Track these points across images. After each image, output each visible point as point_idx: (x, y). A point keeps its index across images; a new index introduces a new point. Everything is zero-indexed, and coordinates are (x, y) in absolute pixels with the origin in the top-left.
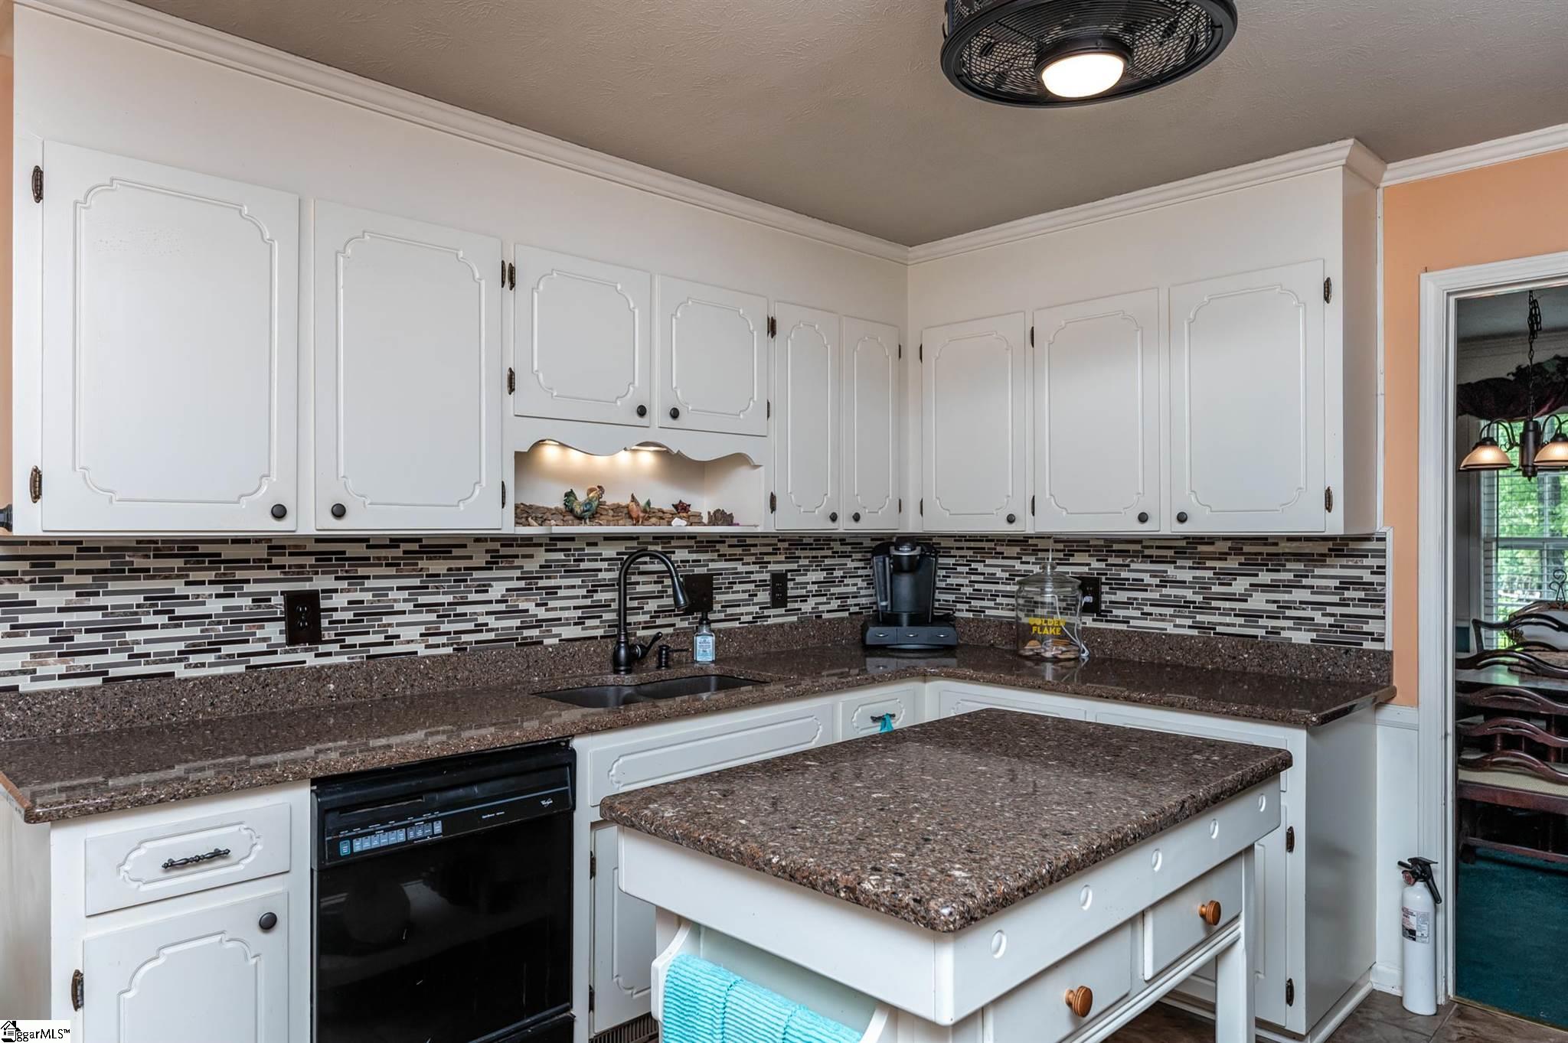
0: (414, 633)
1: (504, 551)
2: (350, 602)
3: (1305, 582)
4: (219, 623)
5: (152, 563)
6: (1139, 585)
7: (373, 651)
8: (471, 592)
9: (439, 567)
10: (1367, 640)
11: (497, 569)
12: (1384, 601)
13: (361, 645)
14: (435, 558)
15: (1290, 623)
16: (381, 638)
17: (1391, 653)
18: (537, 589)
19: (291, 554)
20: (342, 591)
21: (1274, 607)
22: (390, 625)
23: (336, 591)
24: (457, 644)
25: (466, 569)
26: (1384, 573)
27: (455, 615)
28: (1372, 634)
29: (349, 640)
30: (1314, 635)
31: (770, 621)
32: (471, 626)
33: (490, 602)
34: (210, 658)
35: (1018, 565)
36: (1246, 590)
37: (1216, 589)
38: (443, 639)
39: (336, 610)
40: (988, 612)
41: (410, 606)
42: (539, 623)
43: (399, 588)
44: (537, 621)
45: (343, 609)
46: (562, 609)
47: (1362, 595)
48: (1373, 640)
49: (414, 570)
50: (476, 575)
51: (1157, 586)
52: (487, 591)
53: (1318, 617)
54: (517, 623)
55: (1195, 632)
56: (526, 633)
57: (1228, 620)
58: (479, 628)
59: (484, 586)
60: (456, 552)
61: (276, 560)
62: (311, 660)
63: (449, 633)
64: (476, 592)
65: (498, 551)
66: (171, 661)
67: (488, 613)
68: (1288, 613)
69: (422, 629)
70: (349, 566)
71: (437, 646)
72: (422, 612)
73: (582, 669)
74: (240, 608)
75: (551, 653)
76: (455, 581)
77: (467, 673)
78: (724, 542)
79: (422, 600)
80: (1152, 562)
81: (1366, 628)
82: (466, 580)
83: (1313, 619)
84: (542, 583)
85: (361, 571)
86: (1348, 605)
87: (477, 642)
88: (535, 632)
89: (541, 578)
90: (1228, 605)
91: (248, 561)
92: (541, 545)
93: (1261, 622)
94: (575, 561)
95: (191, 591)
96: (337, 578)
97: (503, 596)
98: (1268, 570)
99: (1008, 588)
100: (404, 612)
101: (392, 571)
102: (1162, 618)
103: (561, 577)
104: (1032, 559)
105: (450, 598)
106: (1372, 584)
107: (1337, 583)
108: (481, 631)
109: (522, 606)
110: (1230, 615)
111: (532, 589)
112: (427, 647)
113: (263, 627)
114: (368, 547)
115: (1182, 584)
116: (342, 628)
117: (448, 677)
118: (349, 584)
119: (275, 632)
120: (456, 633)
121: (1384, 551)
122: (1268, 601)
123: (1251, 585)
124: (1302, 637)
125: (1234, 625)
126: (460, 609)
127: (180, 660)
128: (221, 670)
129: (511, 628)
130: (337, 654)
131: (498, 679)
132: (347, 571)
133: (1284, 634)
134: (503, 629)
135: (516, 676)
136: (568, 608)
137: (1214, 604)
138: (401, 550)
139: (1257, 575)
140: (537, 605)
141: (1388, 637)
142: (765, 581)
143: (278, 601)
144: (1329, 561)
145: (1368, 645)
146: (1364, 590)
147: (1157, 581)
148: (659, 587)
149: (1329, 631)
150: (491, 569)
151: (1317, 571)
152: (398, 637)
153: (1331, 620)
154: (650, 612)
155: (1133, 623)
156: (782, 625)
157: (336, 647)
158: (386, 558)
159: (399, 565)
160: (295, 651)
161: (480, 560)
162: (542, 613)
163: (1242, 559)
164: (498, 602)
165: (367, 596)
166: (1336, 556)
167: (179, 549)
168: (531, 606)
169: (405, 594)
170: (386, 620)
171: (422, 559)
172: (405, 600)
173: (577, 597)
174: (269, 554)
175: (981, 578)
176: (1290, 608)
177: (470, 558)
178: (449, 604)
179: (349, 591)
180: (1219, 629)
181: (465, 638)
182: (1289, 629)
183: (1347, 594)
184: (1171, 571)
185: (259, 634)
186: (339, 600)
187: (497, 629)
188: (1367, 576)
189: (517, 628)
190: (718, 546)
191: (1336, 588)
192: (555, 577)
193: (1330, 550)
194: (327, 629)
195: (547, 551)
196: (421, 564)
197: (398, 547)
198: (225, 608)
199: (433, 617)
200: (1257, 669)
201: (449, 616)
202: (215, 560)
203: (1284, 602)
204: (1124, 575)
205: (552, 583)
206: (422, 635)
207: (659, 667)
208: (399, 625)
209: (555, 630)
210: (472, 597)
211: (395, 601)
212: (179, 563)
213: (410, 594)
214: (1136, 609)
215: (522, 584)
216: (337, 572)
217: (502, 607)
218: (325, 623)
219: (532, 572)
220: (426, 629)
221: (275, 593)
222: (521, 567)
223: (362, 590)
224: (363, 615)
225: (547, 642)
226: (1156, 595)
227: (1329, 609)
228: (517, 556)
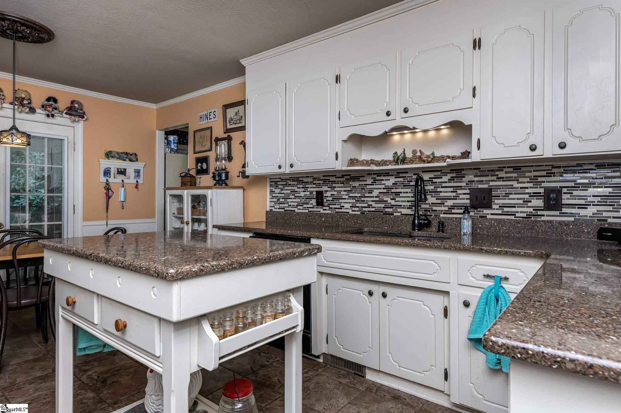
0: (347, 206)
1: (378, 178)
2: (331, 195)
4: (303, 199)
5: (292, 183)
7: (337, 210)
8: (366, 193)
9: (356, 184)
11: (375, 185)
13: (334, 208)
14: (355, 181)
16: (339, 206)
18: (391, 193)
19: (318, 180)
20: (329, 191)
22: (341, 203)
23: (327, 191)
24: (362, 211)
25: (365, 185)
27: (361, 201)
29: (331, 206)
31: (543, 218)
32: (366, 205)
33: (373, 197)
34: (301, 207)
38: (357, 209)
39: (327, 197)
41: (347, 197)
42: (392, 206)
43: (344, 191)
44: (391, 205)
45: (330, 197)
46: (402, 201)
49: (348, 185)
50: (368, 187)
52: (372, 193)
54: (383, 205)
56: (387, 210)
58: (369, 206)
59: (371, 191)
60: (361, 179)
61: (315, 182)
62: (322, 211)
63: (359, 207)
64: (368, 193)
65: (376, 178)
66: (295, 207)
67: (372, 201)
69: (351, 205)
70: (331, 183)
71: (355, 211)
72: (350, 199)
73: (406, 227)
74: (307, 195)
75: (392, 218)
76: (361, 189)
77: (361, 221)
78: (502, 170)
79: (351, 195)
82: (364, 189)
84: (393, 191)
85: (334, 185)
87: (368, 211)
88: (390, 210)
89: (393, 188)
91: (308, 182)
92: (393, 175)
94: (408, 181)
95: (298, 190)
96: (328, 187)
97: (378, 195)
100: (345, 199)
101: (342, 185)
103: (401, 188)
105: (359, 195)
108: (370, 207)
109: (385, 199)
111: (389, 193)
112: (353, 211)
113: (311, 200)
114: (336, 178)
116: (329, 202)
117: (355, 222)
118: (331, 189)
119: (314, 202)
120: (361, 207)
126: (363, 199)
127: (296, 207)
128: (304, 211)
129: (381, 207)
130: (328, 210)
131: (371, 225)
132: (330, 185)
134: (377, 207)
135: (378, 225)
136: (405, 201)
138: (345, 178)
140: (391, 199)
142: (540, 193)
143: (314, 193)
148: (454, 194)
150: (373, 185)
152: (344, 207)
154: (448, 206)
156: (551, 222)
157: (327, 208)
158: (340, 181)
159: (344, 183)
160: (318, 208)
161: (369, 181)
162: (393, 202)
164: (376, 197)
165: (335, 193)
167: (296, 179)
168: (389, 201)
169: (346, 193)
170: (341, 201)
171: (351, 181)
172: (346, 195)
173: (409, 197)
174: (313, 180)
177: (366, 181)
178: (359, 197)
179: (331, 191)
181: (364, 209)
185: (311, 202)
186: (329, 194)
187: (376, 207)
189: (383, 207)
190: (497, 173)
192: (399, 188)
194: (325, 202)
195: (395, 177)
196: (351, 183)
197: (344, 177)
198: (304, 195)
199: (354, 201)
201: (359, 201)
202: (303, 182)
205: (398, 190)
206: (351, 207)
208: (344, 203)
209: (399, 210)
210: (367, 195)
211: (343, 195)
212: (296, 183)
213: (347, 193)
215: (385, 191)
216: (328, 185)
217: (377, 199)
218: (325, 200)
219: (389, 186)
220: (352, 205)
221: (314, 191)
222: (385, 184)
223: (334, 191)
224: (336, 199)
225: (395, 214)
228: (383, 180)
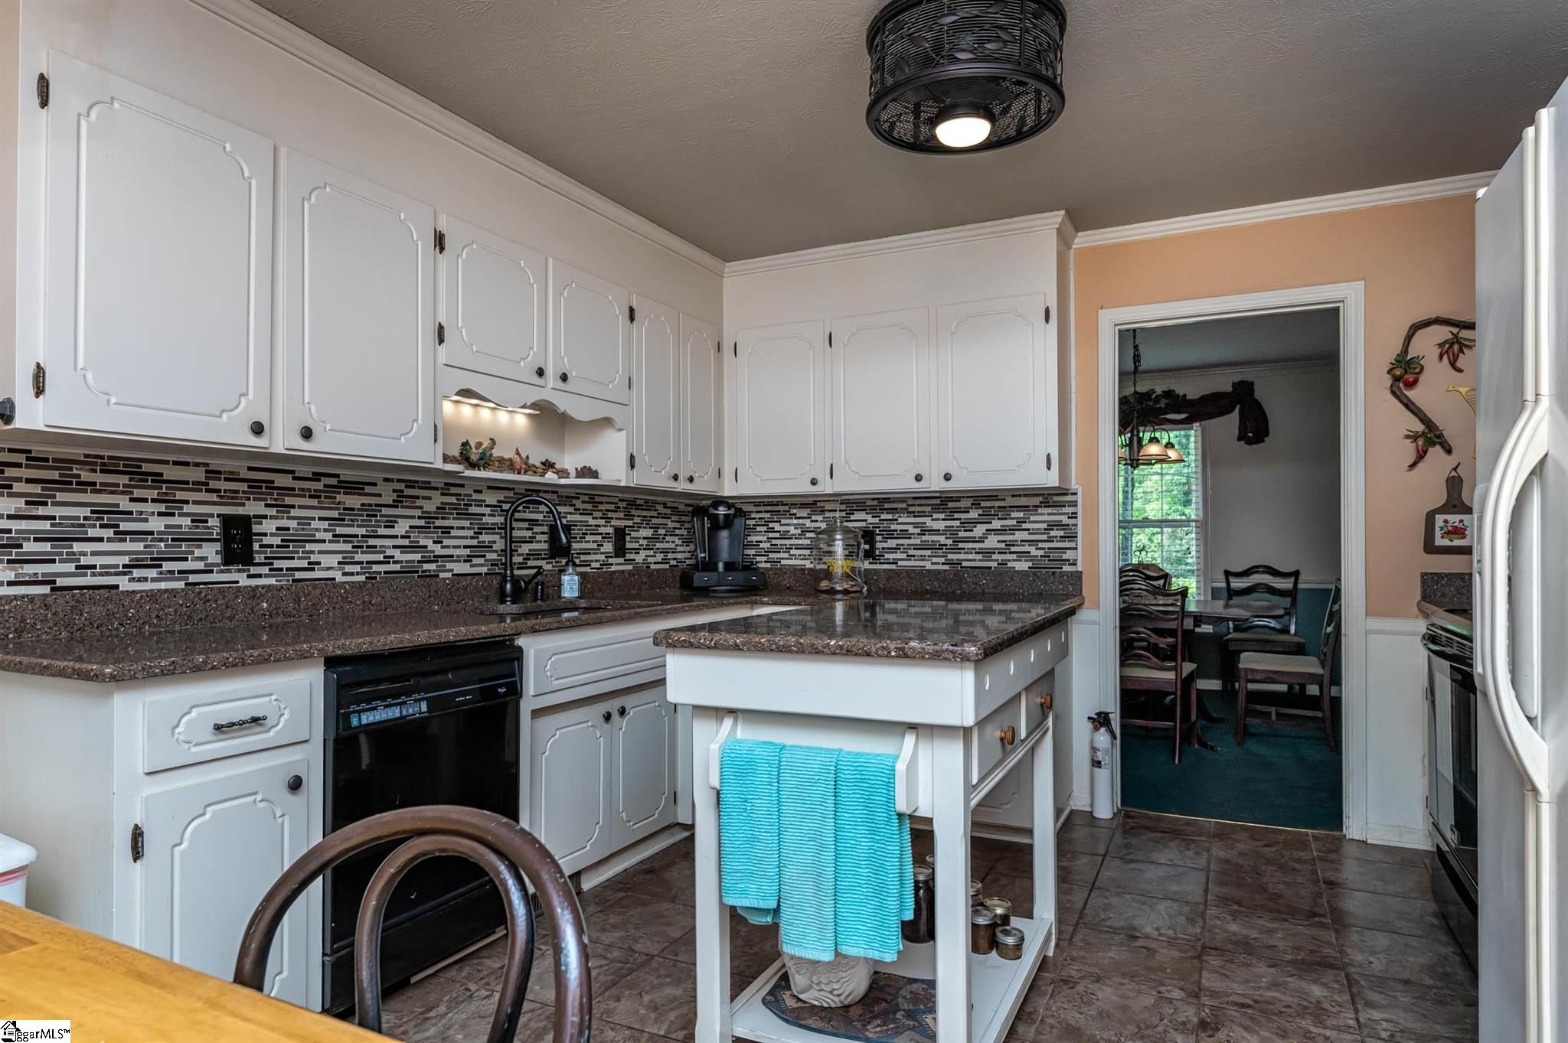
0: (332, 560)
1: (408, 492)
2: (278, 529)
3: (1024, 526)
4: (161, 540)
5: (99, 478)
6: (904, 534)
7: (298, 575)
8: (380, 527)
9: (354, 501)
10: (1065, 565)
11: (402, 507)
12: (1076, 537)
13: (288, 569)
14: (350, 493)
15: (1014, 556)
16: (304, 564)
17: (1081, 572)
18: (435, 527)
19: (226, 479)
20: (271, 517)
21: (1003, 545)
22: (312, 552)
23: (265, 517)
24: (369, 573)
25: (377, 505)
26: (1076, 517)
27: (368, 547)
28: (1069, 560)
29: (277, 564)
30: (1030, 564)
31: (613, 568)
32: (380, 557)
33: (396, 537)
34: (153, 573)
35: (808, 523)
36: (983, 534)
37: (962, 534)
38: (357, 568)
39: (265, 535)
40: (783, 562)
41: (329, 536)
42: (436, 559)
43: (320, 519)
44: (434, 556)
45: (272, 535)
46: (454, 547)
47: (1062, 533)
48: (1070, 564)
49: (333, 503)
50: (385, 511)
51: (918, 534)
52: (393, 527)
53: (1033, 551)
54: (418, 557)
55: (947, 567)
56: (426, 567)
57: (970, 557)
58: (388, 560)
59: (391, 521)
60: (368, 489)
61: (213, 484)
62: (243, 581)
63: (362, 563)
64: (385, 527)
65: (402, 491)
66: (117, 574)
67: (395, 547)
68: (1013, 549)
69: (339, 557)
70: (278, 494)
71: (352, 574)
72: (339, 542)
73: (473, 600)
74: (180, 527)
75: (448, 584)
76: (368, 516)
77: (380, 599)
78: (578, 498)
79: (339, 530)
80: (914, 516)
81: (1065, 557)
82: (376, 516)
83: (1029, 552)
84: (438, 523)
85: (288, 501)
86: (1053, 541)
87: (385, 572)
88: (432, 567)
89: (437, 518)
90: (971, 545)
91: (187, 483)
92: (437, 489)
93: (994, 557)
94: (464, 505)
95: (135, 507)
96: (267, 505)
97: (407, 532)
98: (998, 519)
99: (800, 542)
100: (324, 541)
101: (314, 502)
102: (923, 558)
103: (454, 519)
104: (820, 518)
105: (363, 531)
106: (1068, 525)
107: (1045, 526)
108: (389, 563)
109: (422, 542)
110: (972, 553)
111: (430, 528)
112: (345, 574)
113: (200, 547)
114: (295, 478)
115: (937, 532)
116: (271, 552)
117: (364, 602)
118: (277, 512)
119: (211, 552)
120: (368, 563)
121: (1076, 501)
122: (998, 542)
123: (987, 530)
124: (1023, 566)
125: (975, 560)
126: (371, 542)
127: (124, 574)
128: (163, 585)
129: (414, 561)
130: (266, 576)
131: (405, 605)
132: (275, 500)
133: (1010, 564)
134: (406, 562)
135: (419, 603)
136: (459, 547)
137: (961, 545)
138: (322, 483)
139: (991, 523)
140: (434, 542)
141: (1079, 562)
142: (609, 534)
143: (214, 522)
144: (1040, 510)
145: (1066, 568)
146: (1063, 529)
147: (918, 531)
148: (529, 534)
149: (1040, 560)
150: (397, 507)
151: (1032, 518)
152: (319, 563)
153: (1042, 553)
154: (523, 555)
155: (900, 563)
156: (623, 572)
157: (265, 570)
158: (309, 490)
159: (320, 497)
160: (229, 571)
161: (388, 498)
162: (438, 550)
163: (980, 512)
164: (402, 537)
165: (293, 524)
166: (1045, 507)
167: (125, 466)
168: (429, 543)
169: (325, 525)
170: (309, 547)
171: (340, 493)
172: (325, 530)
173: (466, 538)
174: (206, 478)
175: (777, 535)
176: (1014, 545)
177: (380, 495)
178: (363, 536)
179: (277, 518)
180: (964, 564)
181: (375, 568)
182: (1014, 560)
183: (1052, 533)
184: (928, 522)
185: (198, 553)
186: (269, 526)
187: (402, 562)
188: (1064, 519)
189: (419, 562)
190: (574, 501)
191: (1045, 529)
192: (449, 519)
193: (1041, 502)
194: (259, 552)
195: (442, 494)
196: (339, 498)
197: (319, 480)
198: (166, 526)
199: (348, 547)
200: (992, 591)
201: (362, 547)
202: (158, 479)
203: (1010, 541)
204: (893, 527)
205: (447, 523)
206: (339, 563)
207: (535, 600)
208: (320, 552)
209: (449, 566)
210: (382, 531)
211: (317, 530)
212: (124, 480)
213: (329, 525)
214: (903, 552)
215: (422, 523)
216: (266, 499)
217: (406, 542)
218: (256, 547)
219: (430, 512)
220: (344, 558)
221: (212, 516)
222: (422, 507)
223: (288, 518)
224: (291, 541)
225: (442, 575)
226: (918, 541)
227: (1041, 545)
228: (418, 497)
